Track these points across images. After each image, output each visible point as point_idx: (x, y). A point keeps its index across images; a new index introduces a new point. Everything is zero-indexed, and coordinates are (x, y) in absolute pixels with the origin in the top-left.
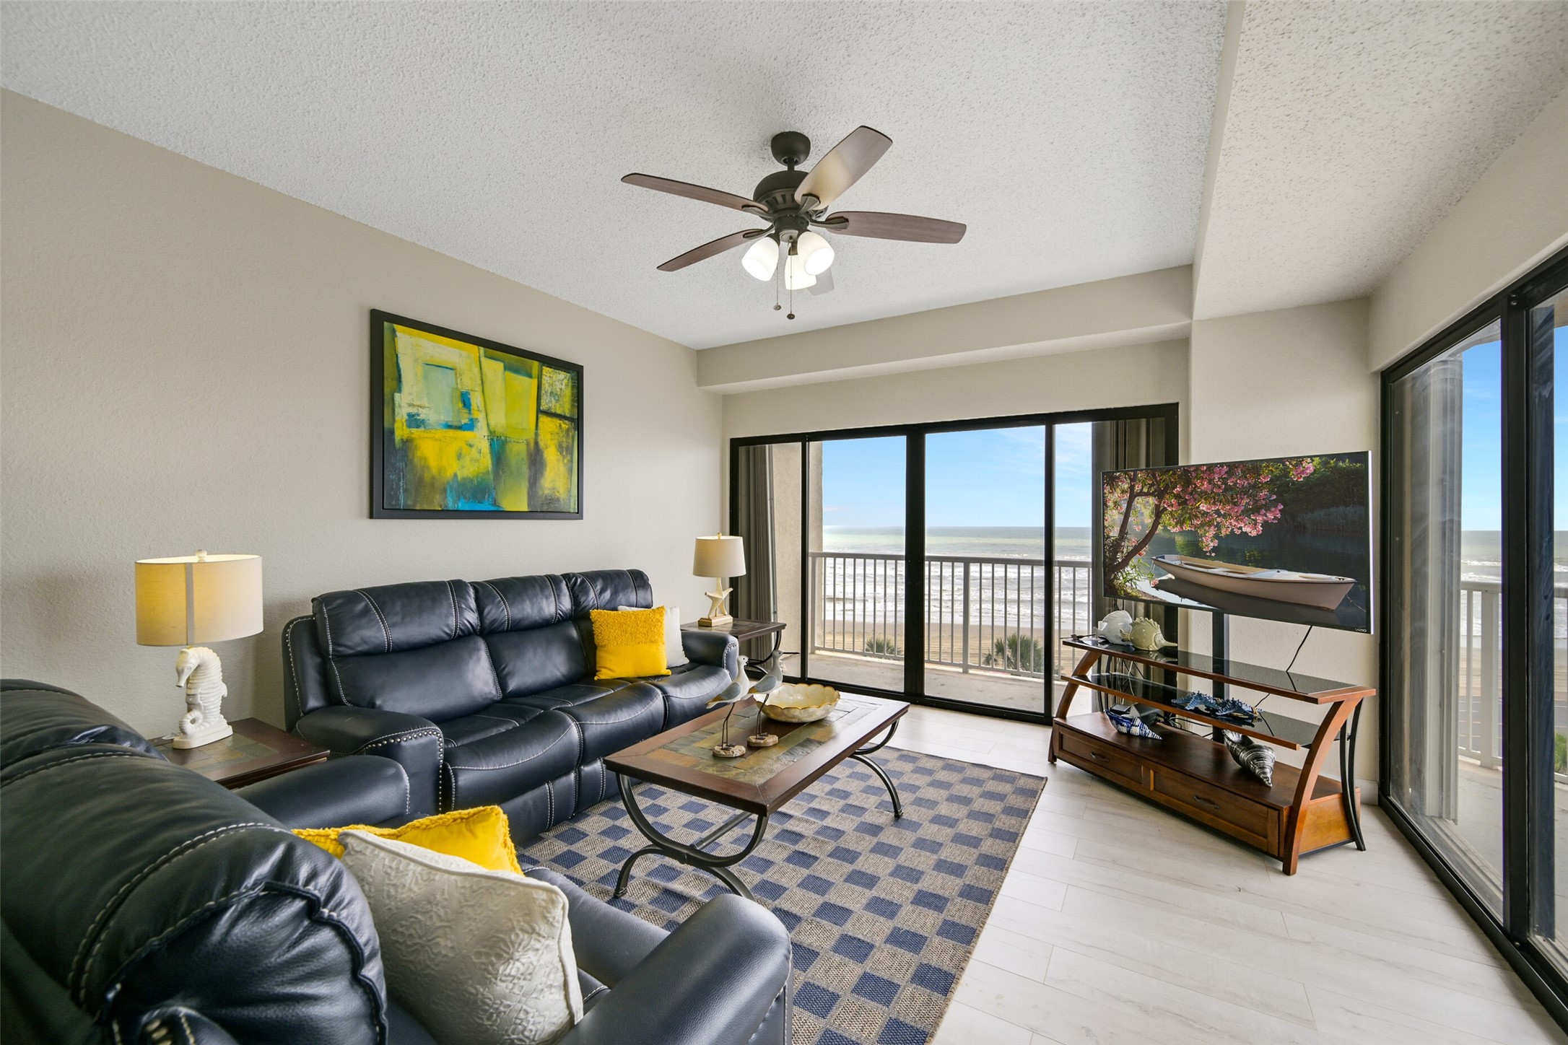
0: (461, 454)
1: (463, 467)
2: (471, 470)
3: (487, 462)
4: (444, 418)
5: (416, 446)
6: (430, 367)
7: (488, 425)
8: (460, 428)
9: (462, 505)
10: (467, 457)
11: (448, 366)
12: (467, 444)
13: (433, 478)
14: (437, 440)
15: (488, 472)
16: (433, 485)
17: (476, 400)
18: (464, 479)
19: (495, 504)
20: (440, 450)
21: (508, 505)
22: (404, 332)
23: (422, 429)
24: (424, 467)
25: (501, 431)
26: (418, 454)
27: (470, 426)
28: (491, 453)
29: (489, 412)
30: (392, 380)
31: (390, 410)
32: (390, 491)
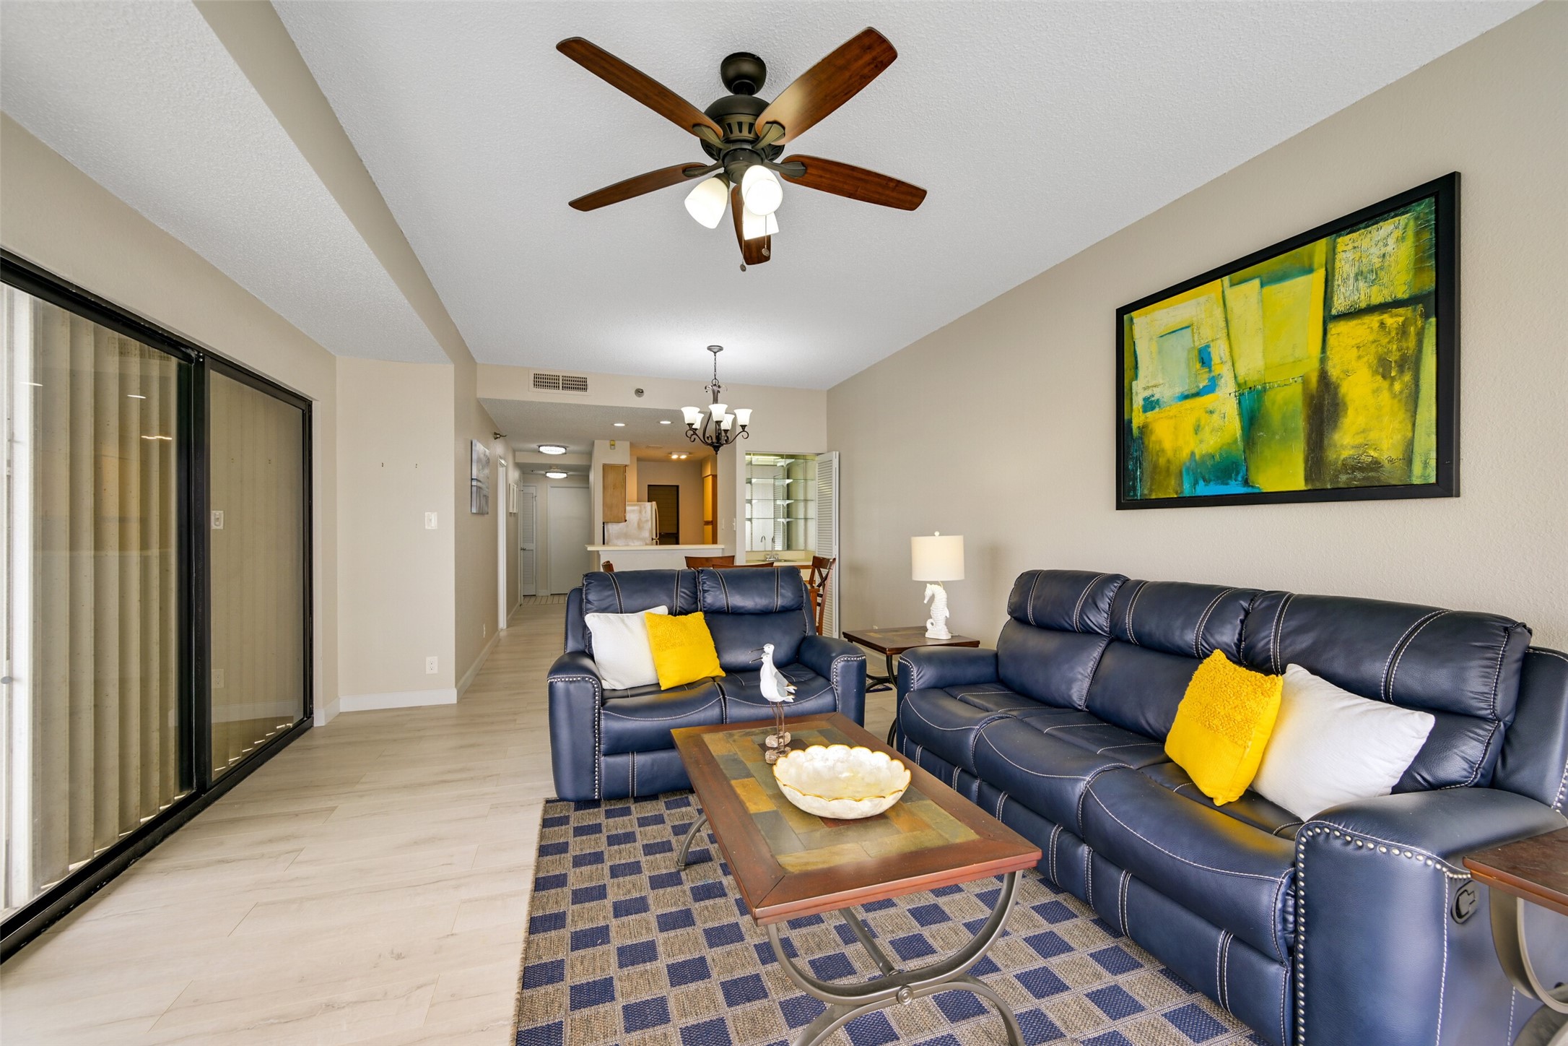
0: (1199, 426)
1: (1201, 442)
2: (1212, 442)
3: (1234, 426)
4: (1179, 390)
5: (1151, 430)
6: (1164, 337)
7: (1236, 377)
8: (1197, 395)
9: (1203, 490)
10: (1207, 427)
11: (1184, 326)
12: (1207, 412)
13: (1169, 461)
14: (1171, 418)
15: (1235, 441)
16: (1168, 470)
17: (1219, 351)
18: (1203, 457)
19: (1246, 482)
20: (1175, 428)
21: (1267, 483)
22: (1140, 315)
23: (1157, 410)
24: (1158, 451)
25: (1256, 377)
26: (1153, 438)
27: (1211, 388)
28: (1241, 414)
29: (1236, 357)
30: (1130, 370)
31: (1129, 401)
32: (1129, 482)
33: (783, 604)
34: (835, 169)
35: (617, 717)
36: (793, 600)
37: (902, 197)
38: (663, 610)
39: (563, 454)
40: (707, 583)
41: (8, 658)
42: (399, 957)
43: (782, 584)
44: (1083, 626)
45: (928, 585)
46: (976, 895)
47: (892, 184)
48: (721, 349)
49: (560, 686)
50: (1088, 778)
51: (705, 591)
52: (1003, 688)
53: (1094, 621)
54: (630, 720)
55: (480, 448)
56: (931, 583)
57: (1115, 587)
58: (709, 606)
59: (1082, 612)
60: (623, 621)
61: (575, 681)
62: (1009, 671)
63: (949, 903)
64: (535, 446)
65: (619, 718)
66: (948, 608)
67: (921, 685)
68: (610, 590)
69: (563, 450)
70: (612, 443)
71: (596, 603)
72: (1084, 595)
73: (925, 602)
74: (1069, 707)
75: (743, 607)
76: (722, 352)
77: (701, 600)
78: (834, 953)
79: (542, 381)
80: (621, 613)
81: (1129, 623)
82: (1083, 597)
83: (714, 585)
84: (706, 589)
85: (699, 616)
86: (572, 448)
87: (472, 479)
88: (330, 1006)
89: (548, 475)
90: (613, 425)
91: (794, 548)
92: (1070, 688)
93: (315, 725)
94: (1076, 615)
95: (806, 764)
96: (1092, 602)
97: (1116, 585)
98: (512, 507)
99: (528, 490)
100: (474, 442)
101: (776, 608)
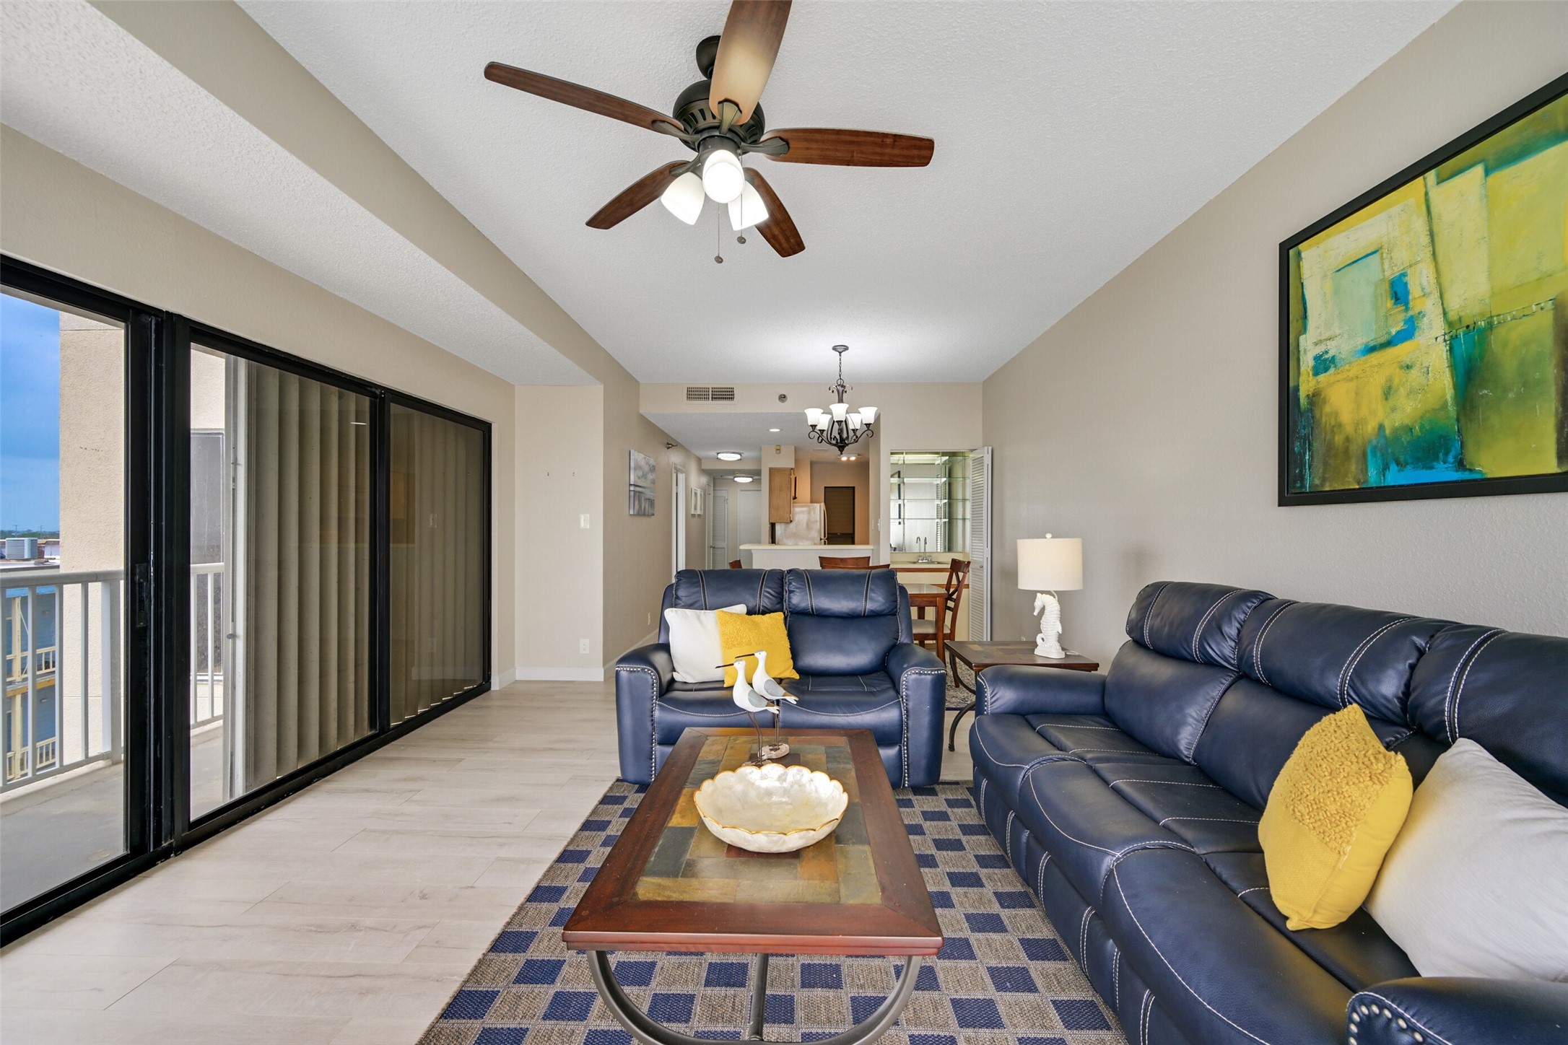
0: (1390, 388)
1: (1393, 409)
2: (1409, 409)
3: (1443, 384)
4: (1362, 340)
5: (1325, 398)
6: (1342, 271)
7: (1445, 313)
8: (1388, 344)
9: (1395, 477)
10: (1402, 390)
11: (1369, 252)
12: (1401, 368)
13: (1348, 439)
14: (1352, 380)
15: (1445, 406)
16: (1346, 451)
17: (1420, 280)
18: (1395, 430)
19: (1461, 464)
20: (1357, 394)
21: (1491, 465)
22: (1310, 246)
23: (1332, 370)
24: (1334, 427)
25: (1477, 310)
26: (1327, 409)
27: (1407, 334)
28: (1453, 366)
29: (1446, 284)
30: (1297, 321)
31: (1295, 364)
32: (1295, 468)
33: (872, 609)
34: (818, 136)
35: (669, 709)
36: (884, 604)
37: (906, 152)
38: (741, 609)
39: (738, 460)
40: (794, 584)
41: (233, 621)
42: (424, 897)
43: (873, 587)
44: (1202, 654)
45: (1039, 595)
46: (988, 968)
47: (889, 141)
48: (846, 348)
49: (624, 674)
50: (1118, 854)
51: (791, 592)
52: (1106, 723)
53: (1217, 651)
54: (681, 713)
55: (638, 457)
56: (1042, 592)
57: (1249, 608)
58: (794, 607)
59: (1203, 638)
60: (698, 617)
61: (635, 671)
62: (1113, 704)
63: (947, 970)
64: (713, 453)
65: (676, 710)
66: (1061, 623)
67: (997, 708)
68: (697, 587)
69: (738, 457)
70: (778, 447)
71: (684, 599)
72: (1208, 615)
73: (1035, 614)
74: (1172, 756)
75: (827, 610)
76: (847, 351)
77: (787, 601)
78: (783, 993)
79: (695, 394)
80: (706, 609)
81: (1257, 656)
82: (1206, 618)
83: (800, 586)
84: (792, 589)
85: (779, 617)
86: (746, 454)
87: (630, 485)
88: (354, 927)
89: (736, 479)
90: (768, 430)
91: (955, 550)
92: (1176, 733)
93: (492, 689)
94: (1196, 641)
95: (758, 783)
96: (1216, 627)
97: (1249, 604)
98: (696, 509)
99: (719, 494)
100: (632, 451)
101: (865, 612)
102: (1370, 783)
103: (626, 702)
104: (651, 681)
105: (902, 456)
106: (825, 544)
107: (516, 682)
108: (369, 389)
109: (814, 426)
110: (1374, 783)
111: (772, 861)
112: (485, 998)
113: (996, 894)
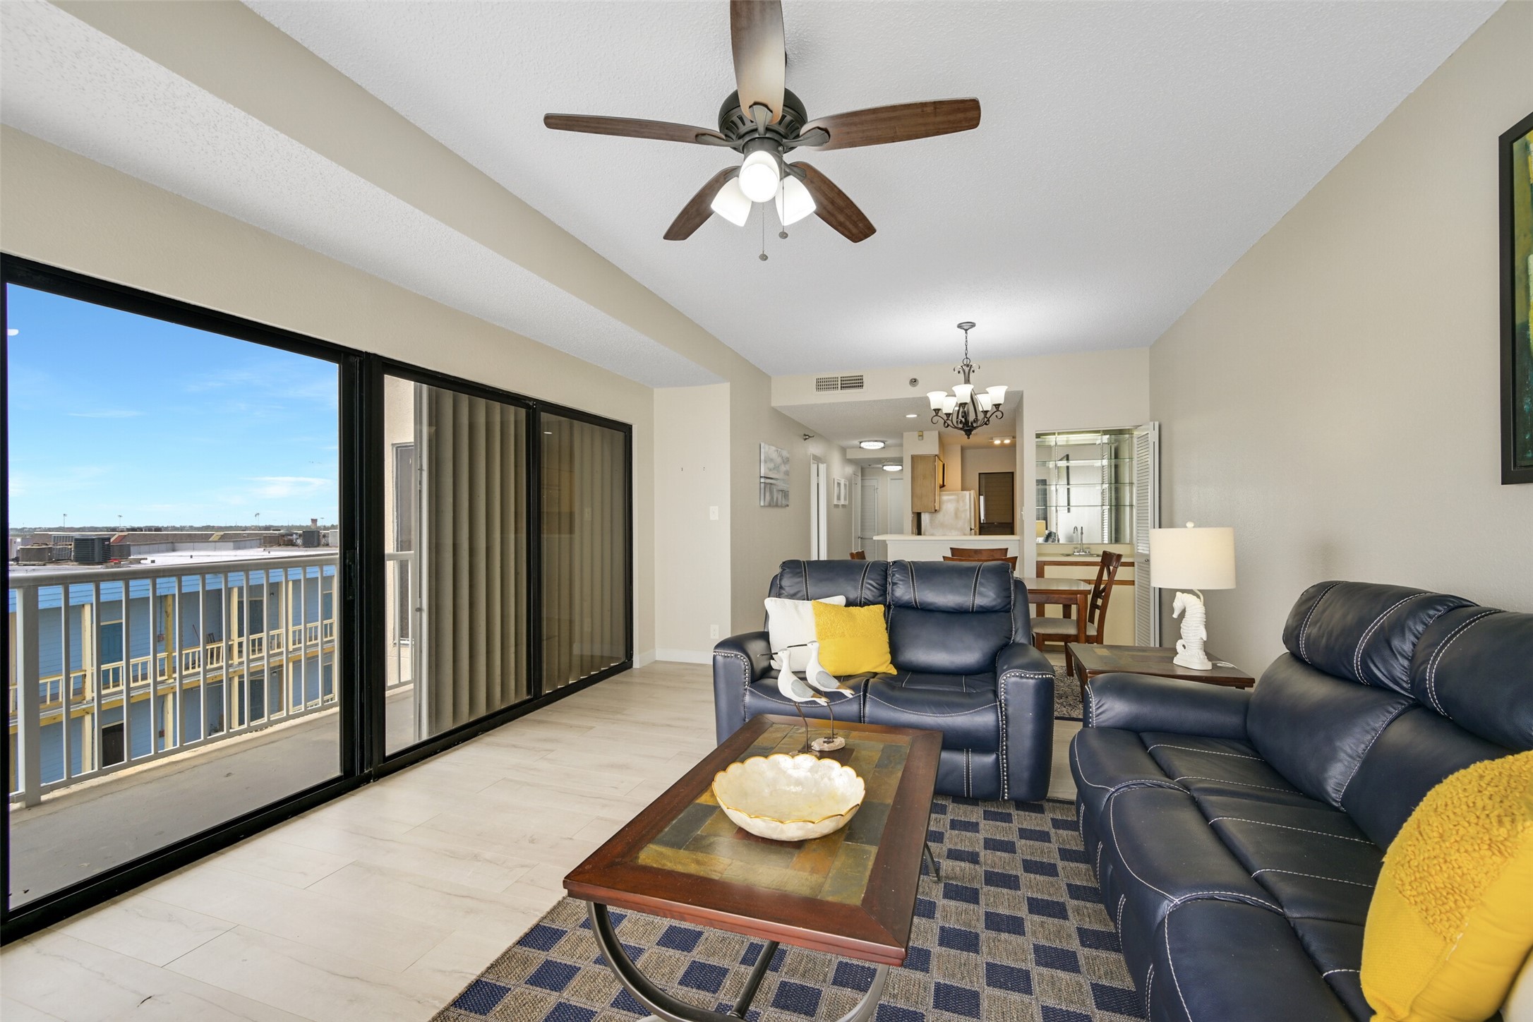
30: (1525, 236)
31: (1523, 293)
32: (1525, 433)
33: (982, 604)
34: (856, 119)
35: (758, 695)
36: (995, 600)
37: (951, 118)
38: (840, 600)
39: (881, 448)
40: (897, 576)
41: (420, 597)
42: (532, 841)
43: (982, 581)
44: (1366, 673)
45: (1178, 594)
47: (929, 109)
48: (973, 325)
49: (719, 658)
50: (1177, 901)
51: (894, 584)
52: (1248, 751)
53: (1383, 671)
54: (769, 700)
55: (768, 450)
56: (1183, 591)
57: (1431, 617)
58: (897, 600)
59: (1367, 655)
60: (796, 608)
61: (728, 657)
62: (1255, 728)
63: (993, 999)
64: (856, 442)
65: (760, 696)
66: (1206, 628)
67: (1103, 722)
68: (799, 577)
69: (882, 445)
70: (921, 433)
71: (787, 589)
72: (1376, 624)
73: (1175, 616)
74: (1315, 797)
75: (931, 604)
76: (973, 328)
77: (890, 593)
79: (823, 385)
80: (808, 600)
81: (1430, 680)
82: (1373, 627)
83: (903, 578)
84: (894, 581)
85: (880, 609)
86: (889, 442)
87: (761, 477)
88: (476, 857)
89: (885, 468)
90: (905, 416)
91: (1122, 541)
92: (1323, 768)
93: (634, 667)
94: (1358, 656)
96: (1383, 641)
97: (1432, 612)
98: (839, 498)
99: (867, 483)
100: (762, 445)
101: (973, 607)
102: (1488, 853)
103: (722, 685)
104: (744, 666)
105: (1054, 436)
106: (975, 534)
107: (656, 662)
108: (523, 401)
109: (937, 411)
110: (1494, 854)
111: (773, 847)
112: (554, 935)
113: (1080, 930)
